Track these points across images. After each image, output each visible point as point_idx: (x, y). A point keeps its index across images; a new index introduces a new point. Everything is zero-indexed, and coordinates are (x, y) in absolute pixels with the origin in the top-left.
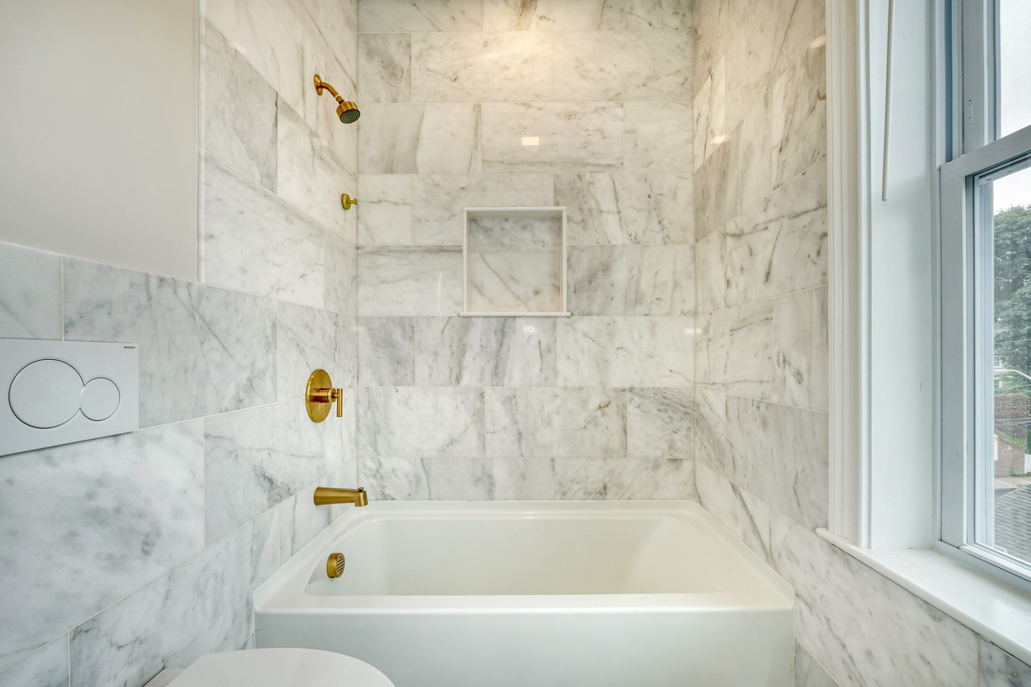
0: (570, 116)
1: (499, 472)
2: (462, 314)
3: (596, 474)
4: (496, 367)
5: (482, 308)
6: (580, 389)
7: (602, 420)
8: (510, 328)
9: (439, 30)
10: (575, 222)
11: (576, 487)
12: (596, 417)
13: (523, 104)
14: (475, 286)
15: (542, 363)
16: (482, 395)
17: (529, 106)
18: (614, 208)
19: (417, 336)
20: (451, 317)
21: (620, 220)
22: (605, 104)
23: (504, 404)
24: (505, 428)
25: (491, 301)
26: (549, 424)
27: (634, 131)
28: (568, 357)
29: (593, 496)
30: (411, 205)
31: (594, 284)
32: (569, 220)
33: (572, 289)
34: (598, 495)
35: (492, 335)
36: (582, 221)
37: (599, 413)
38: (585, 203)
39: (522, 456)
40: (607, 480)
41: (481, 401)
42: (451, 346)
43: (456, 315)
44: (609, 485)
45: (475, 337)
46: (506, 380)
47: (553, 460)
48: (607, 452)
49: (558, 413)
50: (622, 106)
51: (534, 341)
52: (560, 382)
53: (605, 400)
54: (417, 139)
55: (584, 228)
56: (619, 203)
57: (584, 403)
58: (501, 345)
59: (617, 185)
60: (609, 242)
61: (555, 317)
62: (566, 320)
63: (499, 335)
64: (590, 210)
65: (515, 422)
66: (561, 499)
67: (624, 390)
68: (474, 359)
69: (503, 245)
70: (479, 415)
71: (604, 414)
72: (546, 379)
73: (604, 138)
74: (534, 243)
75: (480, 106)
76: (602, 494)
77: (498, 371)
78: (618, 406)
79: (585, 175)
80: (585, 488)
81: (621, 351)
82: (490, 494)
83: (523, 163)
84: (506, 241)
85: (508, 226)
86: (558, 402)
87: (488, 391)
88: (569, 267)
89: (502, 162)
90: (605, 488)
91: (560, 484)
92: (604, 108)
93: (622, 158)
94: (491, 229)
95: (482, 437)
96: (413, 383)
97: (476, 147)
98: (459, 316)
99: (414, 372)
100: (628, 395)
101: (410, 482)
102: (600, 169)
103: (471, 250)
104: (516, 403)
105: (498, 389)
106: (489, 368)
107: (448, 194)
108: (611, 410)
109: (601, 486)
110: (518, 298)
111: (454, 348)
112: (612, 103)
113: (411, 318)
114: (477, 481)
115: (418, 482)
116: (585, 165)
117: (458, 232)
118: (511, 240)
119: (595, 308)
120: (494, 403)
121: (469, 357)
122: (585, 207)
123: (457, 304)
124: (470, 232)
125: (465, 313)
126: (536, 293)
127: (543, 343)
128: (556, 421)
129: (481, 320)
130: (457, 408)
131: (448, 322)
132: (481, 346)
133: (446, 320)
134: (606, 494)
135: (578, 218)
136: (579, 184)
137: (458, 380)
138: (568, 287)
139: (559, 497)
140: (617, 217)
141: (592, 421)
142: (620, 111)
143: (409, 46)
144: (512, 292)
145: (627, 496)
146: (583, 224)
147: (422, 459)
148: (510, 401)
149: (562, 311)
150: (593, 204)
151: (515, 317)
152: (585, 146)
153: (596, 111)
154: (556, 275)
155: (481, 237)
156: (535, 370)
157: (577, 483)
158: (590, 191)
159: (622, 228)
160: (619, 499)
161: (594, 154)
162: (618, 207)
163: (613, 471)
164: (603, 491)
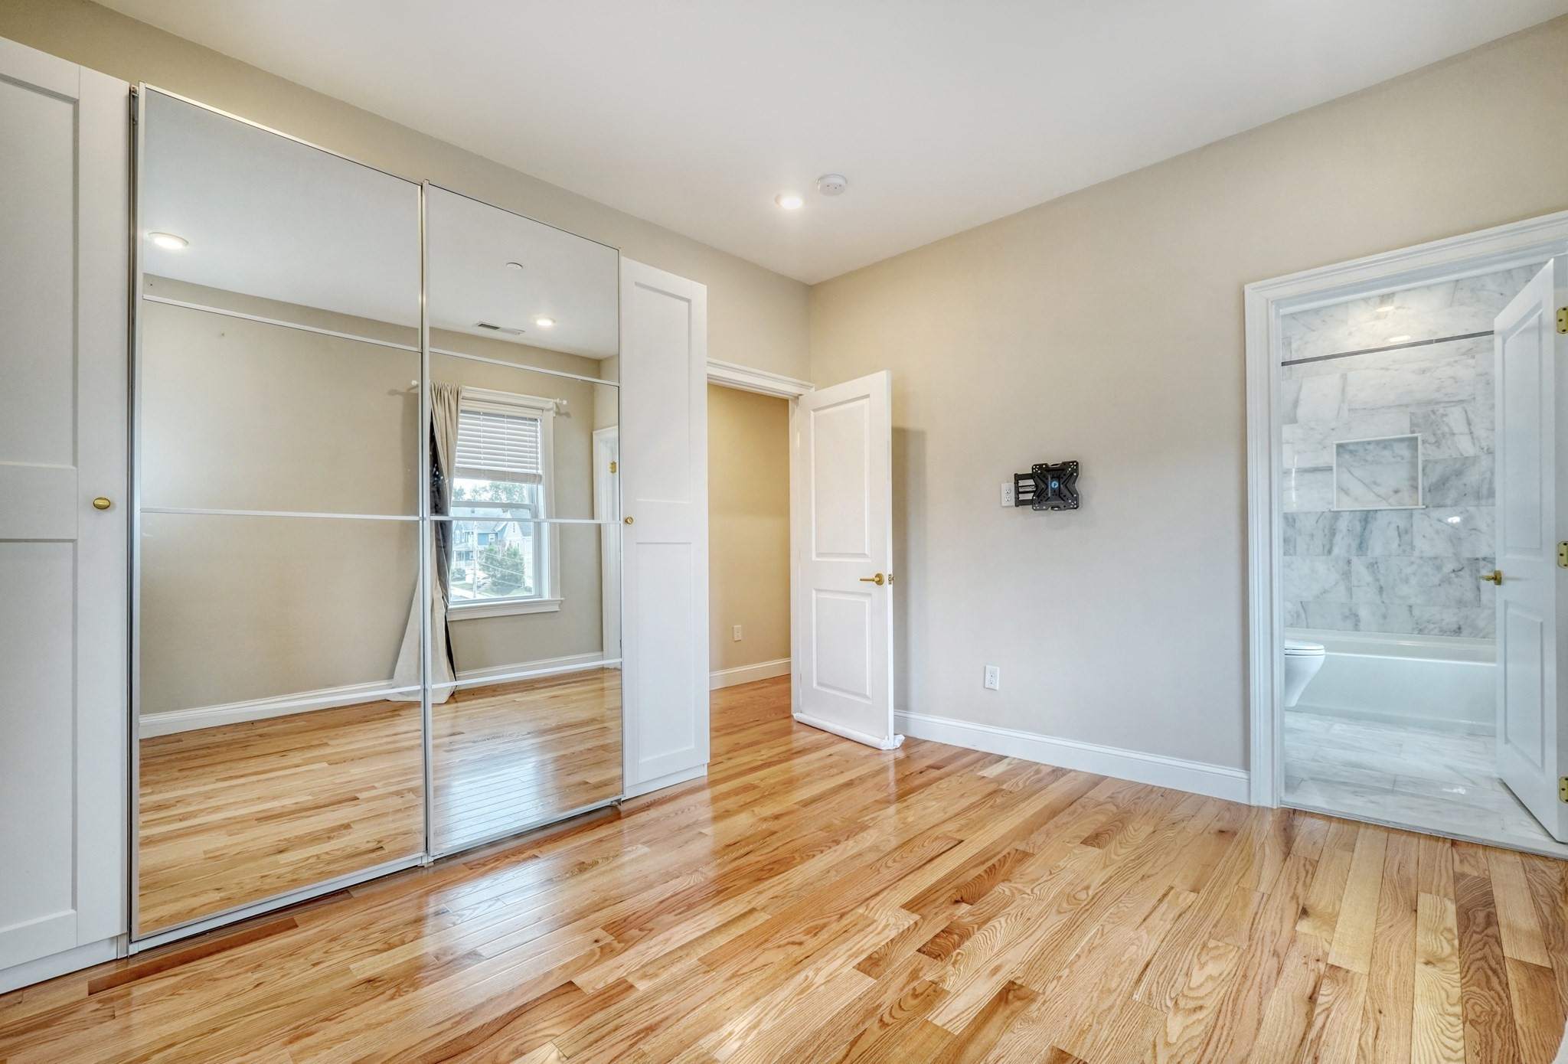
0: (1424, 372)
1: (1364, 613)
2: (1332, 510)
3: (1450, 618)
4: (1361, 543)
5: (1347, 505)
6: (1436, 558)
7: (1456, 580)
8: (1372, 518)
9: (1313, 331)
10: (1429, 443)
11: (1432, 626)
12: (1450, 578)
13: (1382, 369)
14: (1342, 489)
15: (1400, 540)
16: (1349, 562)
17: (1388, 369)
18: (1466, 431)
19: (1297, 525)
20: (1323, 512)
21: (1473, 438)
22: (1457, 358)
23: (1368, 568)
24: (1368, 584)
25: (1356, 499)
26: (1407, 581)
27: (1486, 374)
28: (1424, 536)
29: (1448, 633)
30: (1292, 443)
31: (1447, 485)
32: (1424, 442)
33: (1427, 490)
34: (1452, 634)
35: (1357, 523)
36: (1436, 442)
37: (1453, 575)
38: (1439, 429)
39: (1383, 602)
40: (1461, 623)
41: (1348, 566)
42: (1324, 531)
43: (1327, 510)
44: (1463, 627)
45: (1343, 525)
46: (1369, 552)
47: (1410, 607)
48: (1461, 603)
49: (1415, 574)
50: (1473, 357)
51: (1393, 526)
52: (1417, 553)
53: (1457, 566)
54: (1296, 404)
55: (1438, 447)
56: (1472, 427)
57: (1439, 568)
58: (1365, 529)
59: (1470, 414)
60: (1462, 455)
61: (1412, 509)
62: (1422, 511)
63: (1363, 523)
64: (1443, 434)
65: (1378, 580)
66: (1418, 634)
67: (1477, 559)
68: (1343, 538)
69: (1366, 461)
70: (1347, 575)
71: (1457, 576)
72: (1404, 551)
73: (1456, 382)
74: (1394, 457)
75: (1346, 375)
76: (1456, 632)
77: (1362, 546)
78: (1471, 570)
79: (1438, 410)
80: (1440, 627)
81: (1473, 532)
82: (1356, 627)
83: (1383, 407)
84: (1369, 458)
85: (1370, 447)
86: (1414, 567)
87: (1355, 560)
88: (1424, 474)
89: (1365, 409)
90: (1459, 628)
91: (1417, 624)
92: (1456, 361)
93: (1474, 394)
94: (1356, 451)
95: (1349, 590)
96: (1295, 554)
97: (1343, 402)
98: (1330, 511)
99: (1295, 547)
100: (1482, 563)
101: (1292, 616)
102: (1453, 404)
103: (1339, 466)
104: (1378, 567)
105: (1363, 558)
106: (1355, 544)
107: (1321, 434)
108: (1466, 573)
109: (1456, 626)
110: (1379, 496)
111: (1326, 532)
112: (1464, 357)
113: (1292, 514)
114: (1345, 618)
115: (1298, 616)
116: (1438, 403)
117: (1329, 457)
118: (1374, 457)
119: (1449, 502)
120: (1359, 566)
121: (1338, 537)
122: (1439, 432)
123: (1329, 503)
124: (1338, 454)
125: (1335, 509)
126: (1396, 492)
127: (1402, 527)
128: (1413, 580)
129: (1348, 513)
130: (1329, 570)
131: (1321, 515)
132: (1348, 530)
133: (1320, 514)
134: (1460, 633)
135: (1433, 440)
136: (1433, 417)
137: (1330, 552)
138: (1423, 489)
139: (1417, 632)
140: (1469, 437)
141: (1446, 581)
142: (1472, 362)
143: (1290, 344)
144: (1374, 493)
145: (1481, 635)
146: (1437, 444)
147: (1301, 602)
148: (1373, 566)
149: (1417, 505)
150: (1446, 429)
151: (1376, 511)
152: (1438, 390)
153: (1449, 364)
154: (1414, 479)
155: (1347, 457)
156: (1395, 545)
157: (1433, 623)
158: (1443, 421)
159: (1474, 444)
160: (1475, 637)
161: (1446, 394)
162: (1470, 429)
163: (1467, 617)
164: (1457, 630)
